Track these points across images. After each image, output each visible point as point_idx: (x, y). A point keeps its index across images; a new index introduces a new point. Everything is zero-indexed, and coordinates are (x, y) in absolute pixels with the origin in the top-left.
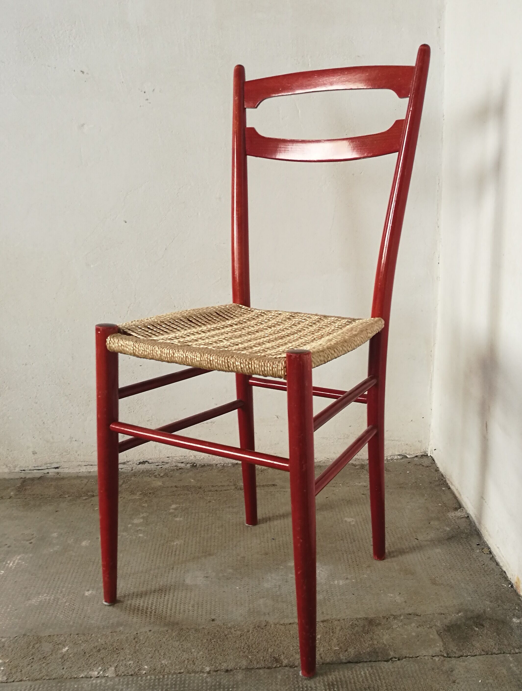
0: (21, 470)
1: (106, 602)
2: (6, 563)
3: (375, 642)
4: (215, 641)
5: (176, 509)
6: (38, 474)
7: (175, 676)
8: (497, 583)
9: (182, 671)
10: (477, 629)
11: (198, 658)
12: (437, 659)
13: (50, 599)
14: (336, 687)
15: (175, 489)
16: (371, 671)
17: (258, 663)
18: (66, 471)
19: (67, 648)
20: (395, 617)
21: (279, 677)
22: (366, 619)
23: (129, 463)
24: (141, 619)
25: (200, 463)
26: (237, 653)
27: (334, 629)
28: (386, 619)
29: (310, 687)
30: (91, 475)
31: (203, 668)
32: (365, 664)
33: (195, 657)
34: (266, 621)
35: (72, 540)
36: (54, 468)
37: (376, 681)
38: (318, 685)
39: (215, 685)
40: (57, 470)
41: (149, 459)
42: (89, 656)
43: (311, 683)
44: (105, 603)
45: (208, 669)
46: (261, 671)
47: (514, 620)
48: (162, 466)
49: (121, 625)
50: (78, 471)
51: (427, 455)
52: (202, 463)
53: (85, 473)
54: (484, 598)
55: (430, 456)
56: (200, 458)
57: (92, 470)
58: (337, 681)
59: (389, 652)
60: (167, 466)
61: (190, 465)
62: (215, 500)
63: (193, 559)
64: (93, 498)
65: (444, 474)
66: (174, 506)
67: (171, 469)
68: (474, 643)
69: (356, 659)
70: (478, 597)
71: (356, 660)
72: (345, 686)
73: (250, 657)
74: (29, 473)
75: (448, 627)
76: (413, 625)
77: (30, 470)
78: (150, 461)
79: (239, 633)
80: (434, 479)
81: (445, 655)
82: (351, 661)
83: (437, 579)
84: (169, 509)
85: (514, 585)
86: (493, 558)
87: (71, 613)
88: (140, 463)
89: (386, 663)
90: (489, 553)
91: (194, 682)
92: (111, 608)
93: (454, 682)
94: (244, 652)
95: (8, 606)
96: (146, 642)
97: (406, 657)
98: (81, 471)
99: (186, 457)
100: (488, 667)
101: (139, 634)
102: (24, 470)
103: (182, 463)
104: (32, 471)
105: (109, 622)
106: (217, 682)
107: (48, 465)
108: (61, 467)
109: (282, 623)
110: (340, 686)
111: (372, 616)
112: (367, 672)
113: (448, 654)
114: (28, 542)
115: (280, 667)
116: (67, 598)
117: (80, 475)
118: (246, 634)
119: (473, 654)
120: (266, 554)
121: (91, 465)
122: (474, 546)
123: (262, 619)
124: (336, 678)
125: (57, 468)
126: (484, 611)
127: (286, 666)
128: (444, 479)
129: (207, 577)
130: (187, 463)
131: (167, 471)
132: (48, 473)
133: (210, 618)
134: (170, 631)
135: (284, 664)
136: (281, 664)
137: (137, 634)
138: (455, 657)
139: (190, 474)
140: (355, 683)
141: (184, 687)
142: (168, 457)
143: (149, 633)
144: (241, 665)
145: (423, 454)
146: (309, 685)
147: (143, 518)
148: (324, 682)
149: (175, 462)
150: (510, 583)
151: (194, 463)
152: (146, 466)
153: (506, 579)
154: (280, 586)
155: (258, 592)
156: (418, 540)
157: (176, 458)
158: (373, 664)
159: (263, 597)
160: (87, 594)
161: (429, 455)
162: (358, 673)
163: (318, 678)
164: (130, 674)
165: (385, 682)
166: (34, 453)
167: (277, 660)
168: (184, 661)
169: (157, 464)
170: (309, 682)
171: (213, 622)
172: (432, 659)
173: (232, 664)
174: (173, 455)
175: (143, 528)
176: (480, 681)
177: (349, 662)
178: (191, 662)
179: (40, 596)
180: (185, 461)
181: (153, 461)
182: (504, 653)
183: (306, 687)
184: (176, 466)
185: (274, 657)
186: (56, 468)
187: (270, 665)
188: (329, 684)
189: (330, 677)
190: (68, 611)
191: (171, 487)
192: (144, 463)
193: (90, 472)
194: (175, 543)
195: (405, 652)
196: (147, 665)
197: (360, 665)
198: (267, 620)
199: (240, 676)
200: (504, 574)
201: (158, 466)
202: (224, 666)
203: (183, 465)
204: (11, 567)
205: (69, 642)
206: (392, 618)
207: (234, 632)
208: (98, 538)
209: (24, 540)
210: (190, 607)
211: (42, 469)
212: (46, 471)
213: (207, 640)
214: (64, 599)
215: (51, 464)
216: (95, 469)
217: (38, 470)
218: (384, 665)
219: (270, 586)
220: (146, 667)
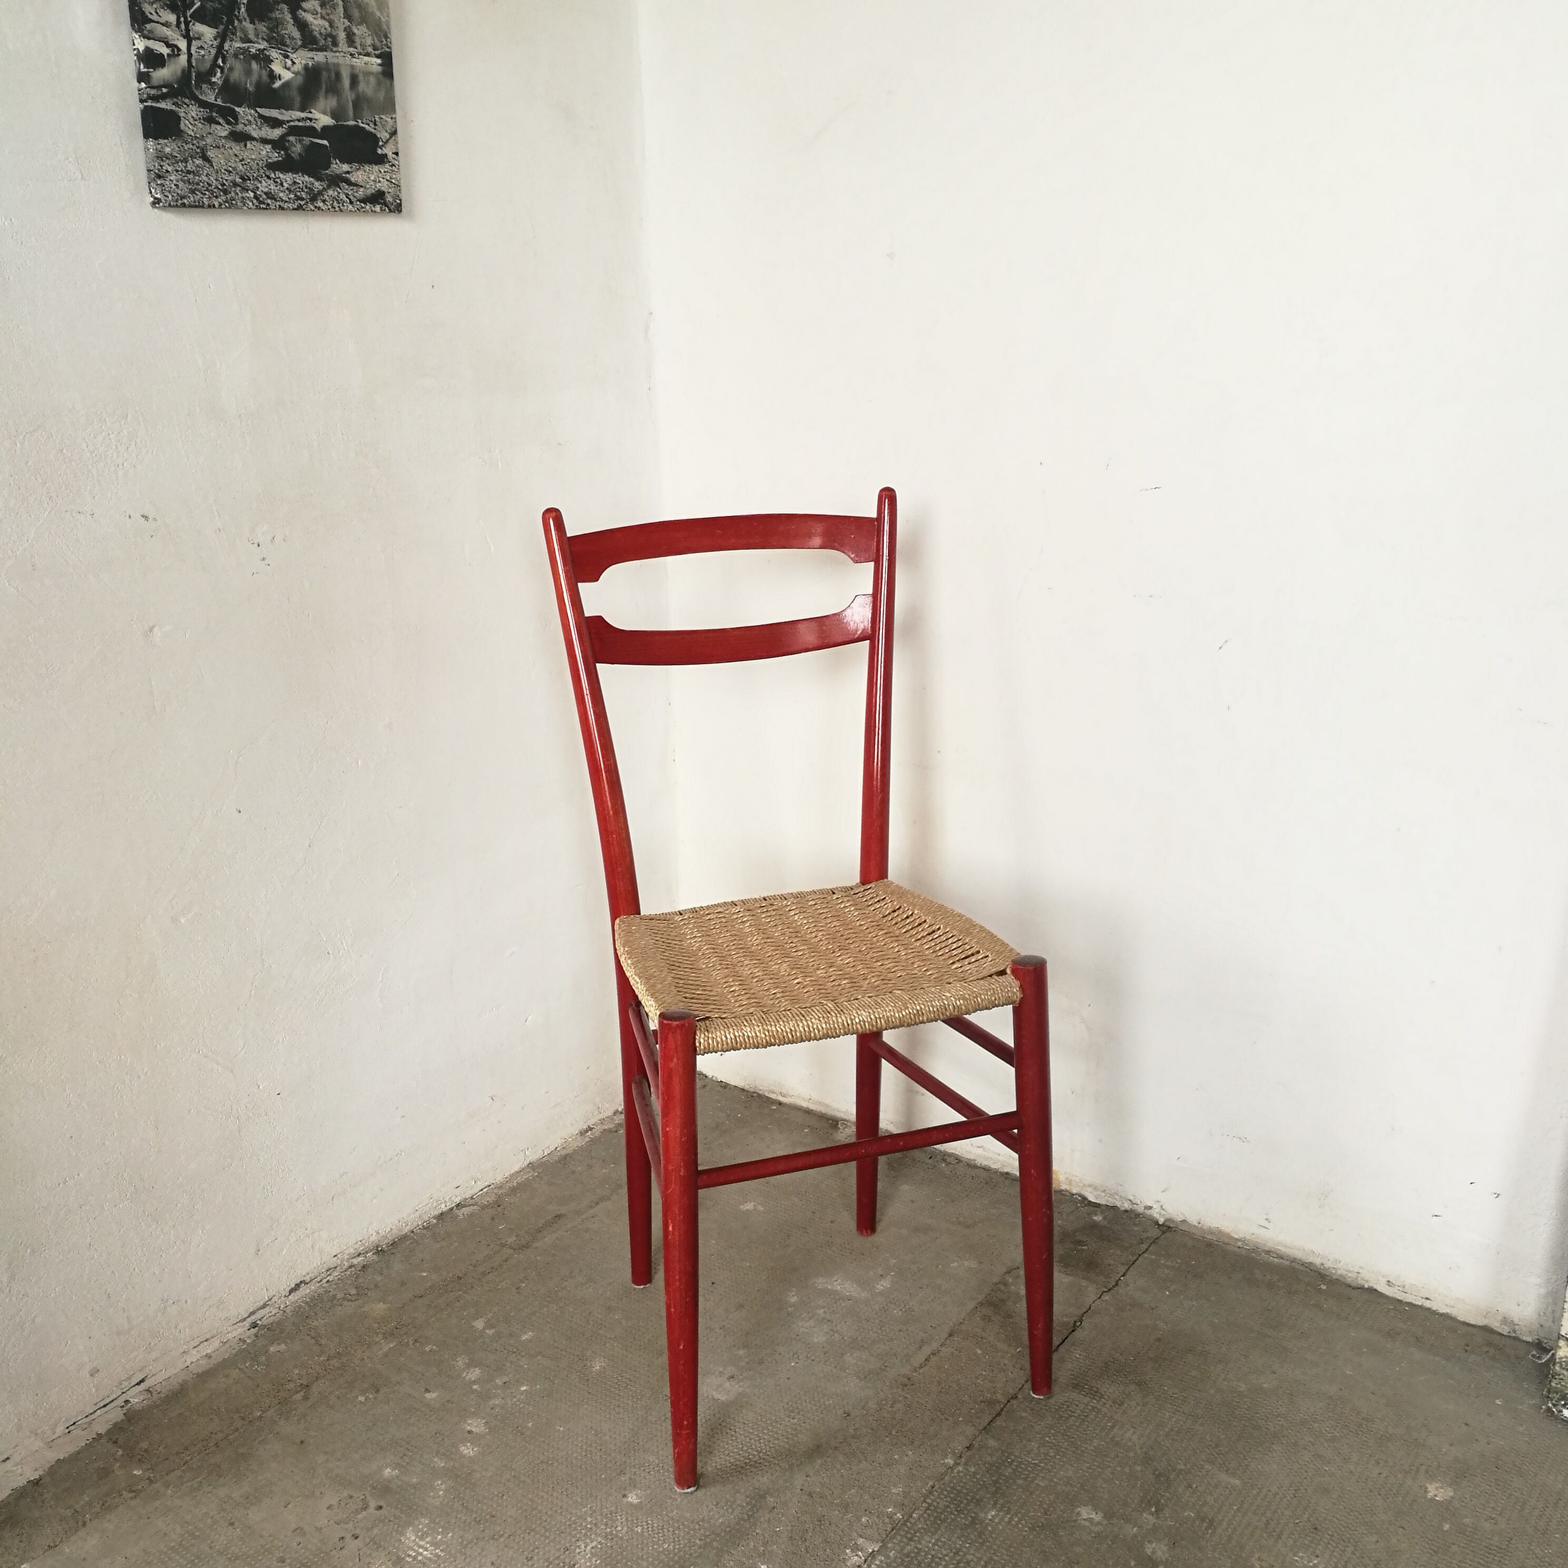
0: (68, 1428)
2: (413, 1557)
4: (897, 1432)
5: (489, 1325)
6: (110, 1415)
7: (935, 1494)
9: (931, 1483)
11: (918, 1460)
12: (1106, 1297)
13: (600, 1543)
14: (1082, 1384)
15: (424, 1300)
16: (1081, 1349)
17: (979, 1418)
18: (160, 1377)
21: (1024, 1414)
22: (981, 1304)
23: (273, 1300)
24: (769, 1473)
25: (386, 1241)
26: (943, 1425)
29: (1065, 1401)
31: (943, 1465)
32: (1066, 1346)
33: (913, 1461)
34: (898, 1375)
35: (436, 1459)
36: (136, 1385)
37: (1100, 1354)
38: (1067, 1395)
39: (988, 1469)
40: (143, 1386)
41: (304, 1276)
42: (807, 1552)
45: (950, 1461)
46: (999, 1423)
47: (1097, 1218)
48: (328, 1278)
49: (763, 1497)
50: (182, 1367)
52: (389, 1239)
53: (202, 1362)
56: (385, 1231)
57: (209, 1351)
58: (1074, 1379)
60: (337, 1274)
61: (372, 1253)
62: (522, 1282)
66: (478, 1324)
67: (351, 1275)
68: (1106, 1262)
72: (1087, 1378)
73: (960, 1419)
74: (90, 1423)
77: (87, 1416)
78: (307, 1279)
79: (900, 1406)
81: (1105, 1290)
83: (961, 1220)
84: (483, 1332)
86: (972, 1166)
88: (291, 1292)
89: (1076, 1332)
90: (957, 1161)
91: (965, 1483)
93: (1153, 1309)
94: (947, 1419)
96: (830, 1490)
97: (1083, 1315)
98: (188, 1363)
99: (363, 1242)
100: (1151, 1277)
101: (805, 1489)
102: (73, 1424)
103: (359, 1255)
104: (93, 1417)
105: (741, 1506)
106: (984, 1465)
107: (123, 1384)
108: (149, 1376)
109: (916, 1365)
110: (1086, 1382)
111: (981, 1298)
112: (1079, 1352)
113: (1106, 1287)
114: (371, 1511)
115: (1004, 1406)
116: (619, 1524)
118: (910, 1402)
119: (1122, 1274)
121: (206, 1340)
123: (891, 1376)
125: (142, 1381)
130: (367, 1252)
131: (345, 1281)
132: (127, 1402)
133: (839, 1415)
134: (828, 1460)
136: (999, 1403)
137: (801, 1490)
138: (1114, 1286)
139: (397, 1266)
140: (1089, 1369)
141: (967, 1494)
142: (335, 1256)
143: (813, 1479)
144: (970, 1432)
146: (1062, 1402)
147: (469, 1366)
148: (1066, 1389)
149: (346, 1260)
151: (375, 1246)
152: (304, 1291)
154: (832, 1331)
155: (826, 1352)
157: (347, 1252)
158: (1070, 1341)
159: (843, 1354)
162: (1074, 1358)
164: (889, 1529)
165: (1109, 1350)
166: (94, 1372)
167: (991, 1403)
168: (912, 1473)
169: (319, 1279)
170: (1055, 1399)
171: (852, 1416)
172: (1102, 1301)
173: (960, 1439)
174: (342, 1247)
175: (505, 1378)
176: (1167, 1293)
178: (920, 1469)
179: (578, 1550)
180: (362, 1250)
181: (312, 1275)
182: (1140, 1255)
183: (1063, 1405)
184: (351, 1267)
185: (982, 1402)
186: (138, 1384)
187: (994, 1411)
188: (1072, 1387)
189: (1061, 1380)
191: (411, 1301)
192: (298, 1286)
193: (208, 1356)
195: (1075, 1311)
196: (885, 1507)
198: (898, 1373)
199: (992, 1443)
200: (1008, 1176)
201: (321, 1281)
202: (957, 1446)
204: (434, 1554)
205: (748, 1559)
206: (1002, 1288)
207: (894, 1409)
208: (470, 1432)
209: (357, 1512)
210: (792, 1420)
211: (113, 1401)
212: (120, 1402)
213: (887, 1437)
214: (619, 1528)
215: (129, 1378)
216: (216, 1343)
217: (105, 1406)
218: (1079, 1334)
219: (824, 1339)
220: (890, 1510)
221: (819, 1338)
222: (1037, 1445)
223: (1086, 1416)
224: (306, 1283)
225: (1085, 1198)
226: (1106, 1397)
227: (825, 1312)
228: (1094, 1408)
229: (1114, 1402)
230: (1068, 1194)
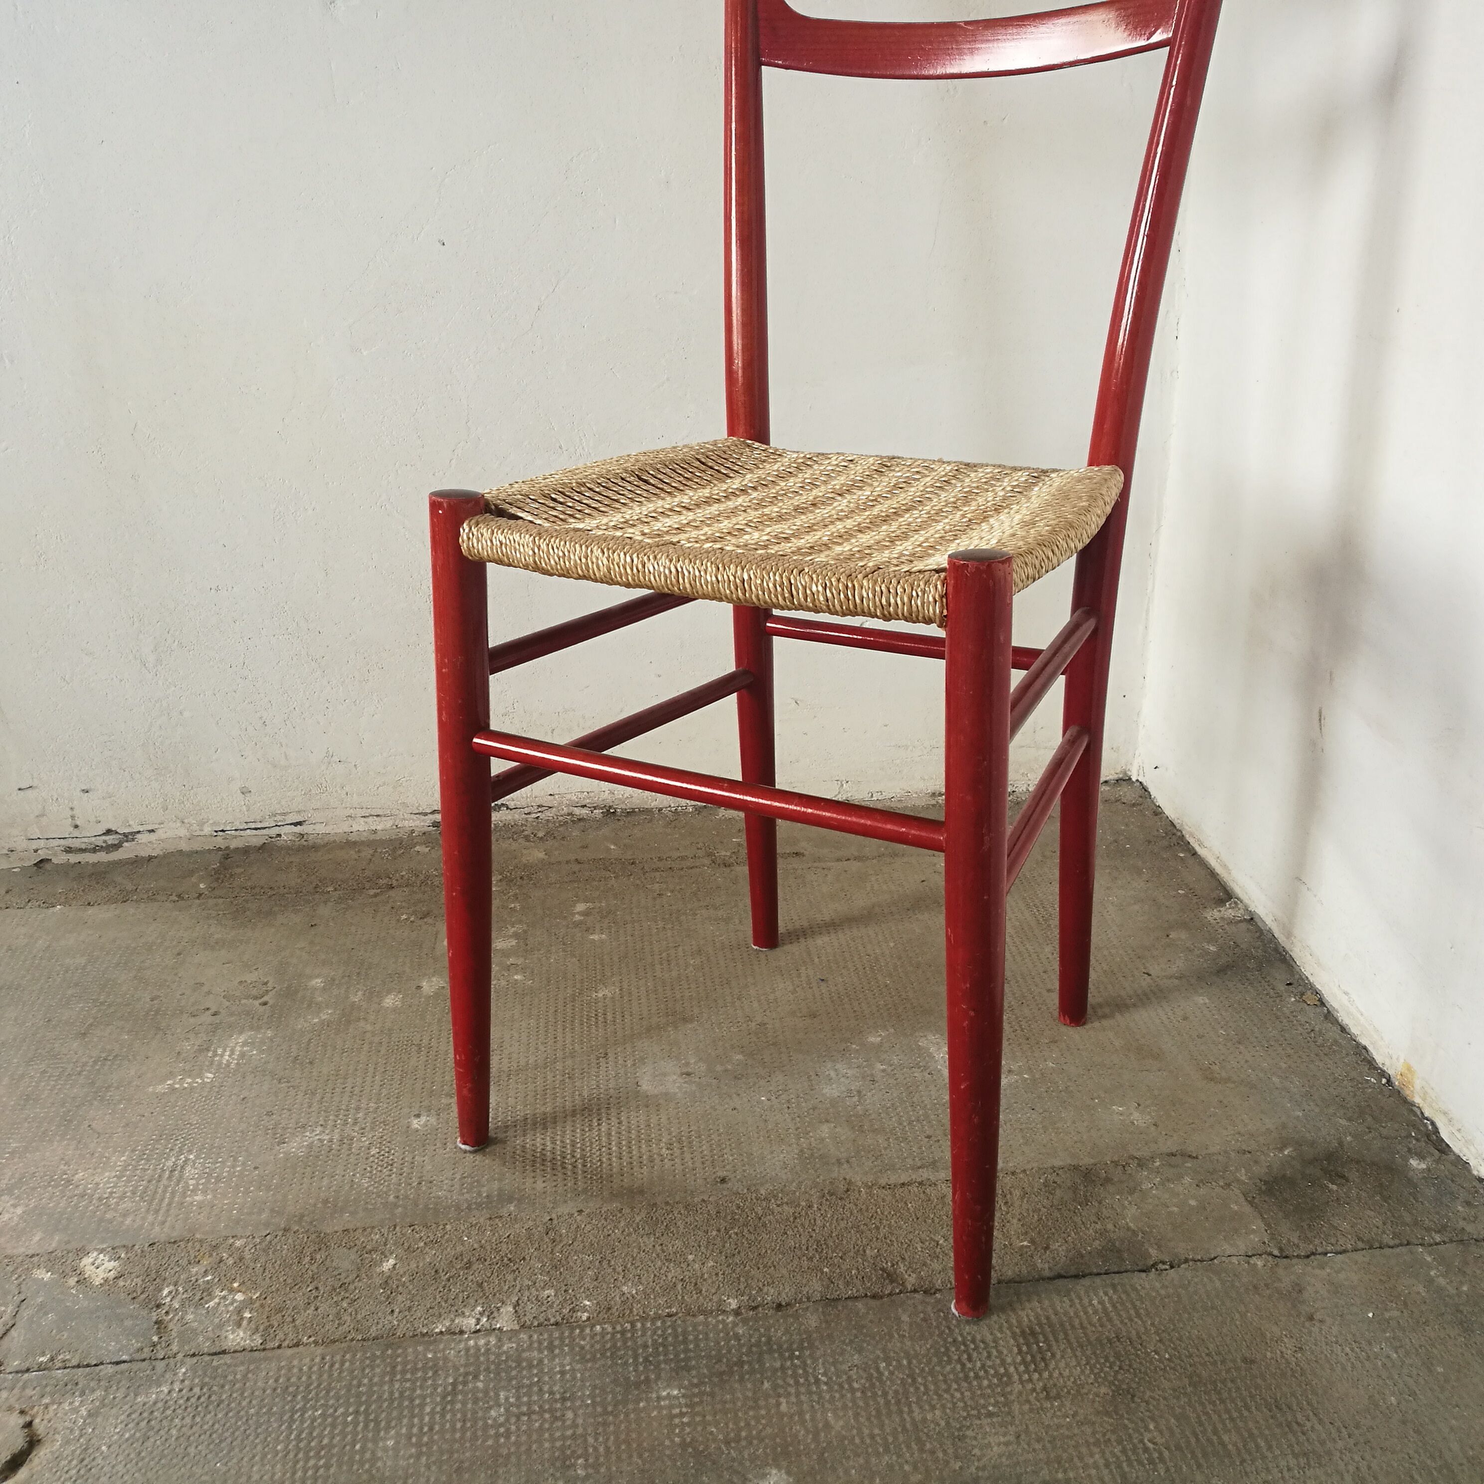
0: (216, 831)
1: (464, 1143)
2: (215, 1055)
3: (1110, 1226)
4: (736, 1234)
5: (586, 913)
6: (254, 839)
7: (659, 1324)
8: (1353, 1074)
9: (674, 1310)
10: (1335, 1187)
11: (706, 1276)
12: (1258, 1261)
13: (331, 1141)
14: (1041, 1337)
15: (576, 867)
16: (1115, 1297)
17: (847, 1284)
18: (321, 829)
19: (392, 1261)
20: (1142, 1163)
21: (905, 1318)
22: (1076, 1168)
24: (555, 1183)
25: (625, 807)
26: (796, 1262)
27: (1008, 1196)
28: (1120, 1168)
29: (983, 1342)
30: (377, 837)
31: (720, 1302)
32: (1098, 1280)
33: (699, 1274)
34: (845, 1179)
35: (360, 993)
36: (291, 824)
37: (1131, 1320)
38: (999, 1335)
39: (758, 1344)
40: (298, 829)
41: (508, 800)
42: (449, 1280)
43: (983, 1330)
44: (463, 1147)
45: (733, 1304)
46: (860, 1305)
47: (1414, 1162)
48: (539, 814)
49: (510, 1200)
50: (348, 830)
51: (1130, 779)
52: (628, 806)
53: (364, 834)
54: (1331, 1111)
55: (1137, 780)
57: (379, 828)
58: (1040, 1325)
59: (1147, 1249)
60: (549, 814)
61: (601, 811)
62: (672, 891)
63: (648, 1030)
64: (392, 893)
65: (1175, 822)
66: (581, 907)
67: (560, 821)
68: (1336, 1221)
69: (1073, 1268)
70: (1317, 1110)
71: (1073, 1271)
72: (1061, 1336)
73: (826, 1270)
74: (236, 837)
75: (1266, 1183)
76: (1187, 1180)
77: (236, 830)
78: (511, 804)
79: (788, 1210)
80: (1156, 833)
81: (1276, 1253)
82: (1062, 1272)
83: (1214, 1067)
84: (573, 914)
85: (1393, 1079)
86: (1330, 1016)
87: (387, 1173)
89: (1144, 1275)
90: (1317, 1003)
91: (707, 1338)
92: (479, 1157)
93: (1311, 1318)
94: (811, 1259)
95: (235, 1160)
96: (574, 1240)
97: (1186, 1261)
98: (355, 828)
99: (592, 795)
100: (1381, 1280)
101: (555, 1222)
102: (223, 831)
103: (584, 806)
104: (242, 833)
105: (479, 1194)
106: (761, 1335)
107: (279, 818)
108: (307, 823)
109: (883, 1182)
110: (1051, 1338)
111: (1087, 1161)
112: (1106, 1299)
113: (1281, 1250)
114: (257, 1003)
115: (901, 1292)
116: (370, 1136)
117: (353, 838)
118: (807, 1214)
119: (1339, 1248)
120: (814, 1016)
121: (379, 816)
122: (1281, 987)
123: (835, 1175)
124: (1037, 1317)
125: (299, 823)
126: (1341, 1144)
127: (915, 1291)
128: (1179, 834)
129: (688, 1074)
130: (595, 808)
131: (550, 825)
132: (279, 835)
133: (715, 1176)
134: (626, 1211)
135: (909, 1287)
136: (903, 1284)
137: (551, 1219)
138: (1298, 1257)
139: (605, 831)
140: (1082, 1327)
141: (686, 1350)
142: (551, 795)
143: (579, 1218)
144: (811, 1292)
145: (1121, 776)
146: (978, 1337)
147: (516, 936)
148: (1010, 1327)
149: (568, 806)
150: (1383, 1074)
151: (610, 807)
152: (502, 815)
153: (1371, 1063)
154: (859, 1092)
155: (814, 1109)
156: (1149, 975)
157: (568, 796)
158: (1117, 1278)
159: (827, 1121)
160: (416, 1124)
161: (1134, 779)
162: (1086, 1301)
163: (995, 1318)
164: (552, 1321)
165: (1153, 1324)
166: (245, 792)
167: (891, 1277)
168: (675, 1285)
169: (526, 810)
170: (975, 1328)
171: (725, 1185)
172: (1248, 1263)
173: (787, 1290)
174: (563, 790)
175: (520, 961)
176: (1371, 1315)
177: (1060, 1276)
178: (690, 1287)
179: (308, 1134)
180: (589, 803)
181: (519, 804)
182: (1408, 1244)
183: (973, 1341)
184: (569, 814)
185: (883, 1269)
186: (296, 824)
187: (877, 1289)
188: (1023, 1332)
189: (1022, 1314)
190: (379, 1169)
191: (567, 862)
193: (375, 832)
194: (600, 995)
195: (1182, 1249)
196: (588, 1298)
197: (1086, 1282)
198: (847, 1177)
199: (812, 1320)
200: (1363, 1051)
201: (529, 813)
202: (771, 1295)
203: (585, 811)
204: (228, 1064)
205: (395, 1244)
206: (1134, 1164)
207: (777, 1210)
208: (419, 987)
209: (247, 997)
210: (664, 1150)
211: (265, 828)
212: (274, 832)
213: (719, 1231)
214: (364, 1139)
215: (284, 814)
216: (387, 824)
217: (256, 829)
218: (1140, 1280)
219: (837, 1094)
220: (588, 1303)
221: (830, 1091)
222: (856, 1362)
223: (977, 1377)
224: (508, 808)
225: (1436, 1131)
226: (1046, 1375)
227: (883, 1071)
228: (1007, 1374)
229: (1045, 1388)
230: (1419, 1113)
